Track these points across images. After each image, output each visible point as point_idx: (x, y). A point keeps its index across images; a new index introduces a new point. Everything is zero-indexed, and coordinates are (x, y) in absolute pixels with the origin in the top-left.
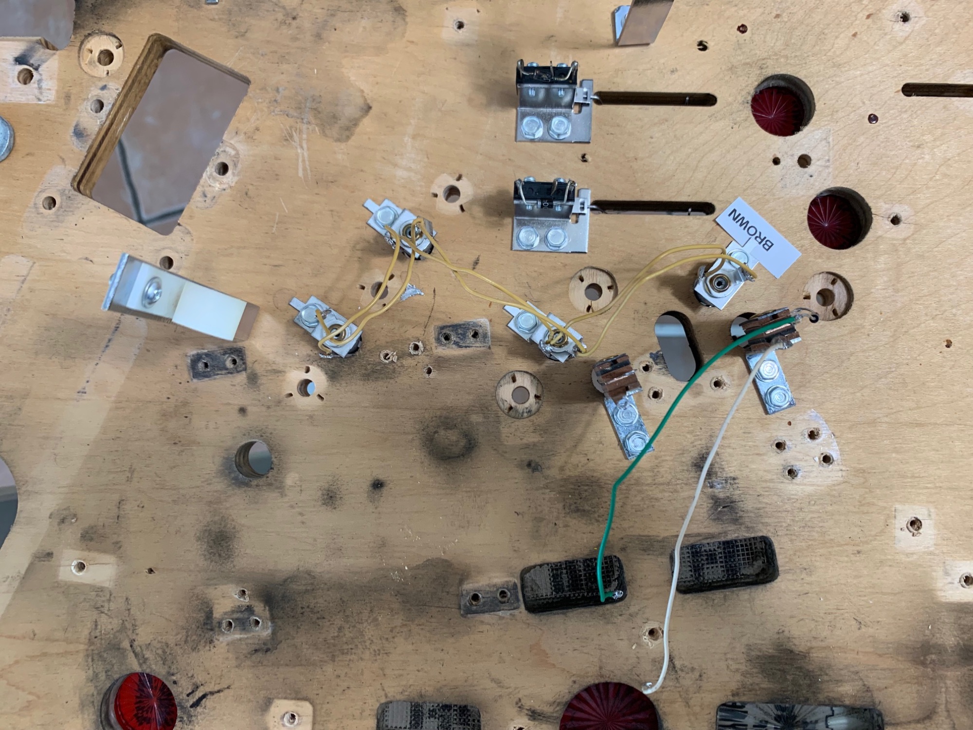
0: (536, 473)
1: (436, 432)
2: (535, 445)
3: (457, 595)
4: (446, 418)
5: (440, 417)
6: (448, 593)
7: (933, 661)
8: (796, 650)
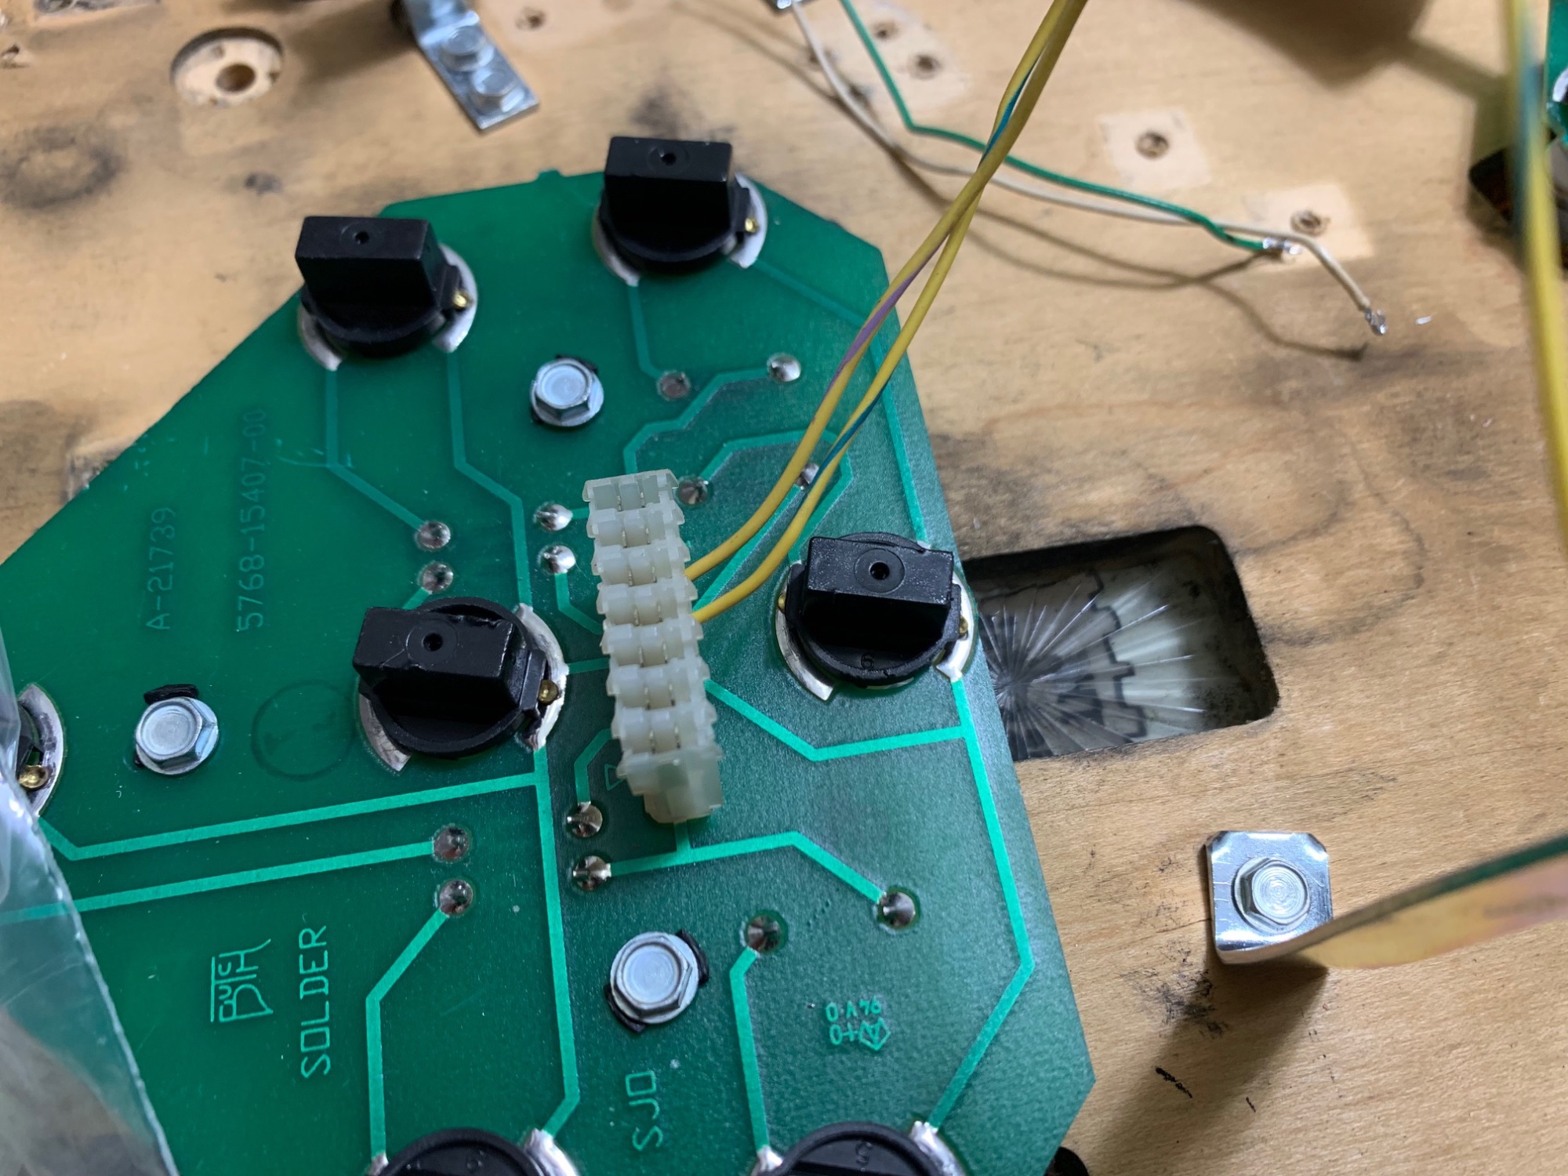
0: (269, 196)
1: (21, 160)
2: (263, 146)
3: (59, 473)
4: (51, 130)
5: (36, 131)
6: (33, 471)
7: (1296, 394)
8: (957, 431)
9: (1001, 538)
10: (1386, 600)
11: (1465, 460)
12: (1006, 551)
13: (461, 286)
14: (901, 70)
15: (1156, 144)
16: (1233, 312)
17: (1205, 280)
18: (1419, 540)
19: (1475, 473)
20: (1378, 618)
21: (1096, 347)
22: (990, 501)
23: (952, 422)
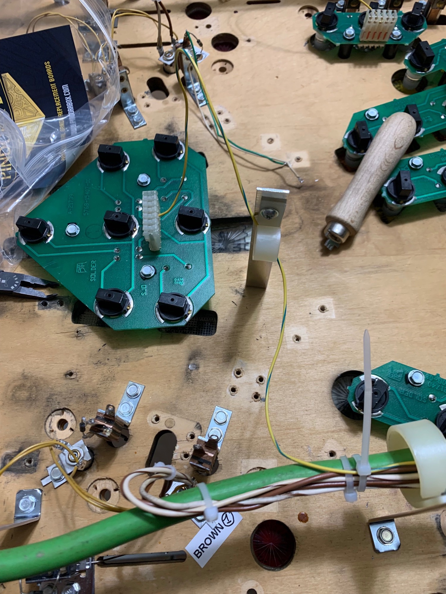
9: (224, 215)
10: (293, 231)
11: (316, 207)
12: (224, 217)
13: (127, 159)
14: (222, 121)
15: (271, 141)
16: (278, 176)
17: (273, 170)
18: (303, 221)
19: (318, 210)
20: (290, 234)
21: (249, 181)
22: (223, 208)
23: (219, 193)
